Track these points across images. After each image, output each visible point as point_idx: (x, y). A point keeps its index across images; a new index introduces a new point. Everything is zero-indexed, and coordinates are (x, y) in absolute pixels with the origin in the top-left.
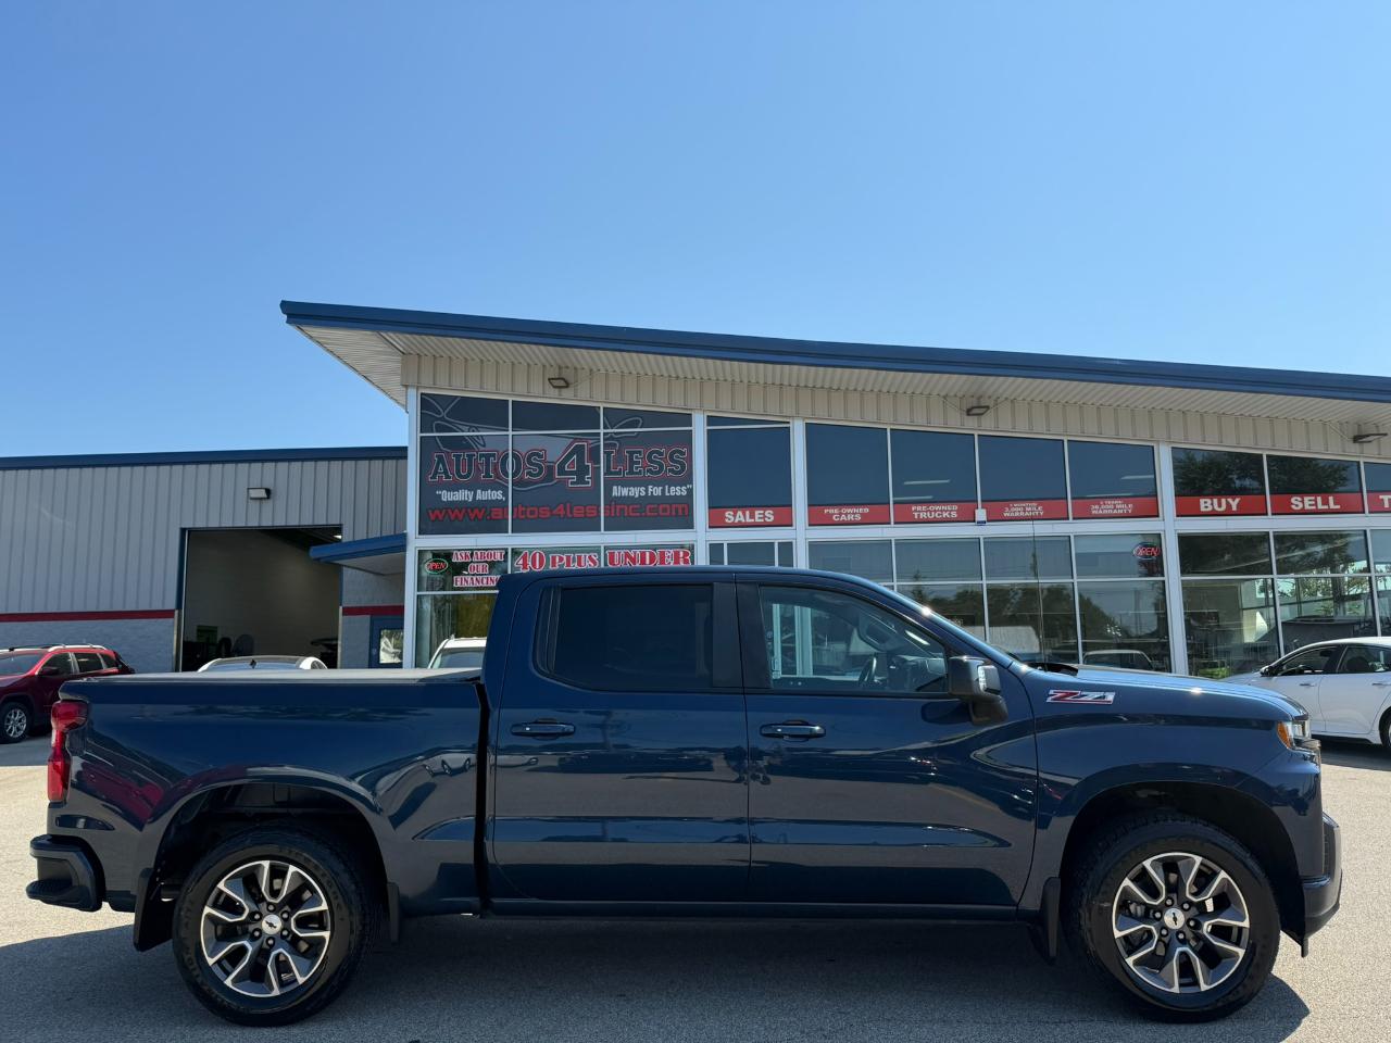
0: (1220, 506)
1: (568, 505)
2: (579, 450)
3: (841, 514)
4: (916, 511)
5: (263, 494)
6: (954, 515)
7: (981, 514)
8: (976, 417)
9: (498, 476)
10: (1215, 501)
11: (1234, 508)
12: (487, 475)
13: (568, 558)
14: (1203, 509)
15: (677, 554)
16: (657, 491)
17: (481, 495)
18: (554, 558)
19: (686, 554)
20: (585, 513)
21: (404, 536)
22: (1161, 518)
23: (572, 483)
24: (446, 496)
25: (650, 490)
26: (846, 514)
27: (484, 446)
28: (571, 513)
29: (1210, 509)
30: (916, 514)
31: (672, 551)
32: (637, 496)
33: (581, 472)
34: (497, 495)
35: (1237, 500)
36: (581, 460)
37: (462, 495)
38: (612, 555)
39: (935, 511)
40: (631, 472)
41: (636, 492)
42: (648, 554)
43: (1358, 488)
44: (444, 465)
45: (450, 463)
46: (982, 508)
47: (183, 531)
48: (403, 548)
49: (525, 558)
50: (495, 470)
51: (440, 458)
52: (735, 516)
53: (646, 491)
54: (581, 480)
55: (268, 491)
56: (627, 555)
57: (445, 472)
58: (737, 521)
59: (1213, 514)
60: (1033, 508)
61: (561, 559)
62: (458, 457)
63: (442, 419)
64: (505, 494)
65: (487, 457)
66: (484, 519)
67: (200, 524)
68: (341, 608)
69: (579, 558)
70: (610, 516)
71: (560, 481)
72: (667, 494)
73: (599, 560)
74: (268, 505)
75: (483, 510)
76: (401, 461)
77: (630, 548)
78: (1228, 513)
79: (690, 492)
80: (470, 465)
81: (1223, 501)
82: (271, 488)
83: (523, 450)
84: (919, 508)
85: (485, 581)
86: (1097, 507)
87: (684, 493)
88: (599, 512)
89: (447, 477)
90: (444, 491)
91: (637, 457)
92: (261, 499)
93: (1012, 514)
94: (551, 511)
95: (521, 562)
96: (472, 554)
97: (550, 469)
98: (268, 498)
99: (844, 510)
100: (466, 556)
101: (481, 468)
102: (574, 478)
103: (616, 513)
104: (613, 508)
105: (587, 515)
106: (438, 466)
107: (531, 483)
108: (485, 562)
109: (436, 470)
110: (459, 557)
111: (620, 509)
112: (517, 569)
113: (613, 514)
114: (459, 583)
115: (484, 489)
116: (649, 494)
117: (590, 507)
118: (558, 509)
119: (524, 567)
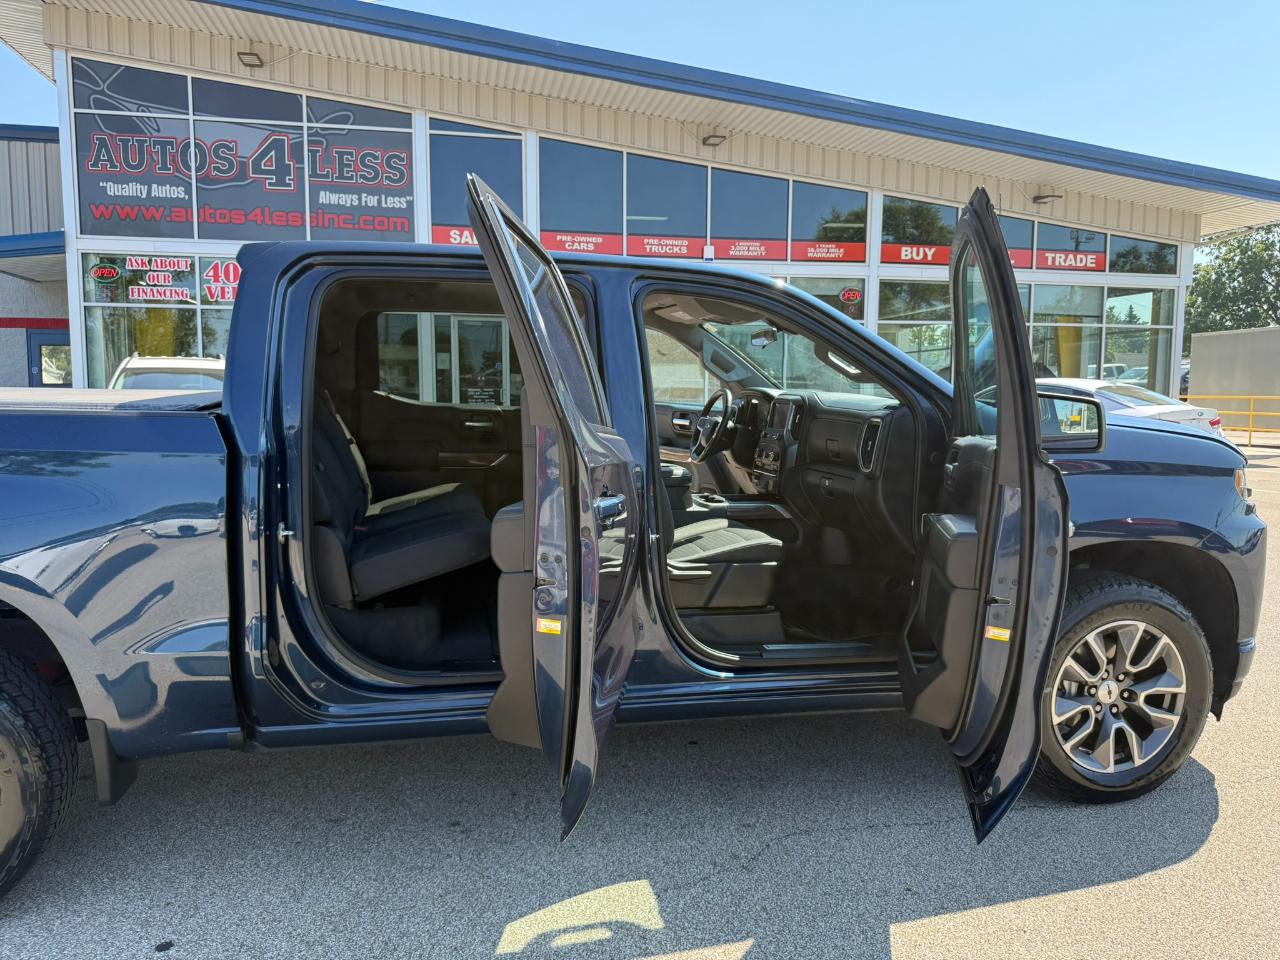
0: (918, 254)
1: (267, 209)
2: (277, 145)
3: (573, 242)
4: (648, 244)
6: (684, 251)
7: (709, 251)
8: (711, 148)
9: (177, 170)
10: (915, 249)
11: (930, 258)
12: (164, 167)
14: (903, 257)
16: (372, 201)
17: (157, 191)
20: (288, 220)
21: (62, 235)
22: (867, 264)
23: (270, 184)
24: (113, 189)
25: (364, 200)
26: (579, 243)
27: (158, 131)
28: (271, 219)
29: (909, 257)
30: (648, 247)
32: (348, 205)
33: (281, 171)
34: (178, 192)
35: (933, 250)
36: (280, 157)
37: (132, 190)
39: (666, 245)
40: (341, 176)
41: (348, 200)
43: (1030, 246)
44: (108, 151)
45: (117, 151)
46: (711, 244)
48: (60, 249)
49: (216, 268)
50: (174, 161)
51: (103, 143)
52: (461, 236)
53: (360, 199)
54: (281, 182)
57: (110, 159)
58: (463, 241)
59: (911, 262)
60: (757, 249)
62: (125, 142)
63: (102, 93)
64: (188, 192)
65: (164, 145)
66: (163, 220)
70: (317, 226)
71: (255, 180)
72: (384, 205)
75: (162, 209)
76: (49, 145)
78: (924, 262)
79: (410, 204)
80: (141, 152)
81: (921, 250)
83: (209, 140)
84: (651, 241)
85: (168, 294)
86: (812, 250)
87: (404, 206)
88: (304, 221)
89: (113, 166)
90: (110, 183)
91: (348, 160)
93: (737, 253)
94: (245, 216)
95: (211, 273)
96: (150, 261)
97: (243, 166)
99: (578, 238)
100: (143, 263)
101: (155, 158)
102: (272, 179)
103: (324, 224)
104: (320, 216)
105: (290, 223)
106: (99, 151)
107: (218, 181)
108: (167, 271)
109: (98, 157)
110: (134, 264)
111: (329, 219)
112: (208, 282)
113: (320, 225)
114: (136, 295)
115: (161, 184)
116: (363, 204)
117: (293, 214)
118: (254, 213)
119: (216, 280)
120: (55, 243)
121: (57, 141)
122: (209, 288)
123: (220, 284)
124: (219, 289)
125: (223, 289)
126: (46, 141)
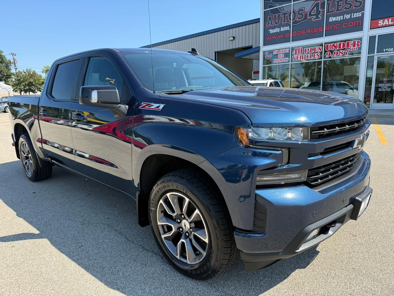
1: (312, 28)
2: (317, 5)
5: (232, 38)
9: (288, 21)
12: (285, 21)
13: (311, 49)
15: (354, 43)
16: (348, 17)
17: (283, 29)
18: (306, 49)
19: (358, 42)
20: (318, 30)
21: (259, 47)
23: (314, 19)
24: (272, 31)
25: (345, 16)
27: (284, 10)
28: (313, 31)
31: (352, 42)
32: (339, 20)
33: (318, 13)
34: (287, 28)
36: (317, 9)
37: (277, 30)
38: (327, 46)
40: (338, 10)
41: (339, 18)
42: (342, 44)
44: (271, 20)
45: (273, 20)
47: (215, 52)
49: (296, 50)
50: (287, 19)
51: (270, 18)
52: (383, 22)
53: (343, 17)
54: (317, 17)
55: (234, 38)
56: (334, 45)
57: (271, 23)
58: (384, 24)
61: (308, 50)
62: (275, 16)
63: (271, 3)
64: (290, 28)
65: (284, 14)
66: (283, 38)
67: (219, 50)
68: (253, 72)
69: (315, 48)
70: (328, 30)
71: (309, 19)
72: (352, 17)
73: (322, 48)
74: (234, 41)
75: (283, 34)
77: (335, 42)
79: (363, 14)
80: (279, 19)
82: (235, 36)
83: (297, 9)
85: (283, 60)
87: (361, 15)
88: (323, 29)
89: (272, 24)
90: (271, 30)
91: (341, 3)
92: (232, 40)
94: (305, 32)
95: (295, 52)
96: (279, 51)
97: (306, 15)
98: (234, 39)
100: (277, 52)
101: (282, 19)
102: (314, 17)
103: (330, 29)
104: (329, 26)
105: (319, 31)
106: (269, 20)
107: (299, 22)
108: (283, 53)
109: (269, 22)
110: (275, 52)
111: (332, 27)
112: (293, 55)
113: (329, 29)
114: (275, 61)
115: (283, 27)
116: (345, 18)
117: (320, 28)
118: (308, 30)
119: (296, 54)
120: (258, 50)
121: (259, 22)
122: (294, 57)
123: (297, 55)
124: (296, 57)
125: (297, 56)
126: (256, 23)
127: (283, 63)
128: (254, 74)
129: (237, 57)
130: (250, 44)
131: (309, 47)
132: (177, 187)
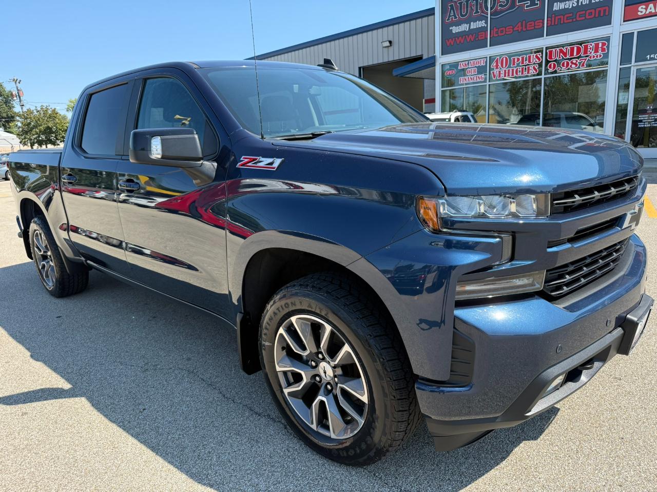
1: (524, 22)
5: (387, 44)
9: (482, 12)
12: (477, 12)
13: (523, 58)
15: (597, 45)
17: (474, 25)
18: (514, 59)
19: (604, 44)
20: (534, 26)
21: (434, 58)
23: (527, 7)
24: (455, 30)
28: (526, 27)
31: (593, 44)
32: (570, 7)
34: (480, 24)
37: (464, 27)
38: (551, 52)
41: (570, 4)
42: (575, 49)
44: (454, 11)
45: (457, 10)
47: (360, 68)
48: (433, 64)
49: (497, 62)
50: (481, 7)
51: (452, 6)
52: (646, 9)
53: (578, 2)
54: (533, 4)
55: (390, 42)
56: (561, 51)
57: (454, 15)
58: (647, 12)
61: (518, 60)
62: (461, 4)
64: (486, 23)
66: (475, 40)
67: (366, 64)
68: (424, 100)
69: (530, 57)
70: (551, 25)
71: (519, 6)
72: (593, 1)
73: (542, 57)
74: (391, 49)
75: (474, 35)
76: (431, 16)
77: (563, 46)
80: (467, 7)
82: (392, 40)
85: (475, 79)
88: (543, 24)
89: (456, 18)
90: (454, 27)
92: (388, 47)
94: (513, 29)
95: (495, 65)
96: (468, 64)
98: (391, 45)
100: (466, 65)
101: (473, 8)
102: (528, 3)
103: (555, 23)
104: (553, 19)
105: (536, 27)
106: (450, 12)
107: (501, 12)
108: (476, 67)
109: (450, 14)
110: (462, 66)
111: (558, 19)
112: (493, 69)
113: (553, 24)
114: (462, 81)
115: (475, 21)
116: (580, 4)
117: (538, 21)
118: (517, 26)
119: (497, 68)
120: (432, 62)
121: (434, 14)
122: (493, 73)
123: (499, 70)
124: (498, 72)
125: (500, 72)
126: (428, 16)
127: (474, 83)
128: (425, 103)
129: (397, 76)
130: (419, 53)
131: (520, 55)
132: (310, 306)
